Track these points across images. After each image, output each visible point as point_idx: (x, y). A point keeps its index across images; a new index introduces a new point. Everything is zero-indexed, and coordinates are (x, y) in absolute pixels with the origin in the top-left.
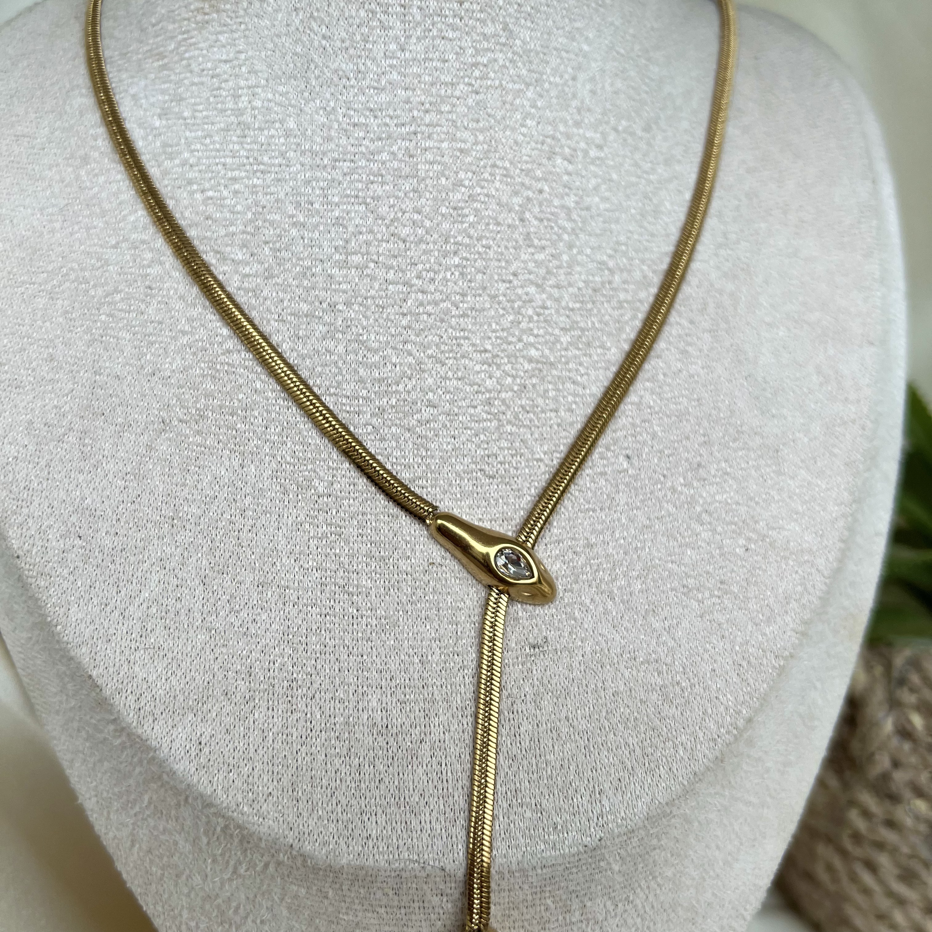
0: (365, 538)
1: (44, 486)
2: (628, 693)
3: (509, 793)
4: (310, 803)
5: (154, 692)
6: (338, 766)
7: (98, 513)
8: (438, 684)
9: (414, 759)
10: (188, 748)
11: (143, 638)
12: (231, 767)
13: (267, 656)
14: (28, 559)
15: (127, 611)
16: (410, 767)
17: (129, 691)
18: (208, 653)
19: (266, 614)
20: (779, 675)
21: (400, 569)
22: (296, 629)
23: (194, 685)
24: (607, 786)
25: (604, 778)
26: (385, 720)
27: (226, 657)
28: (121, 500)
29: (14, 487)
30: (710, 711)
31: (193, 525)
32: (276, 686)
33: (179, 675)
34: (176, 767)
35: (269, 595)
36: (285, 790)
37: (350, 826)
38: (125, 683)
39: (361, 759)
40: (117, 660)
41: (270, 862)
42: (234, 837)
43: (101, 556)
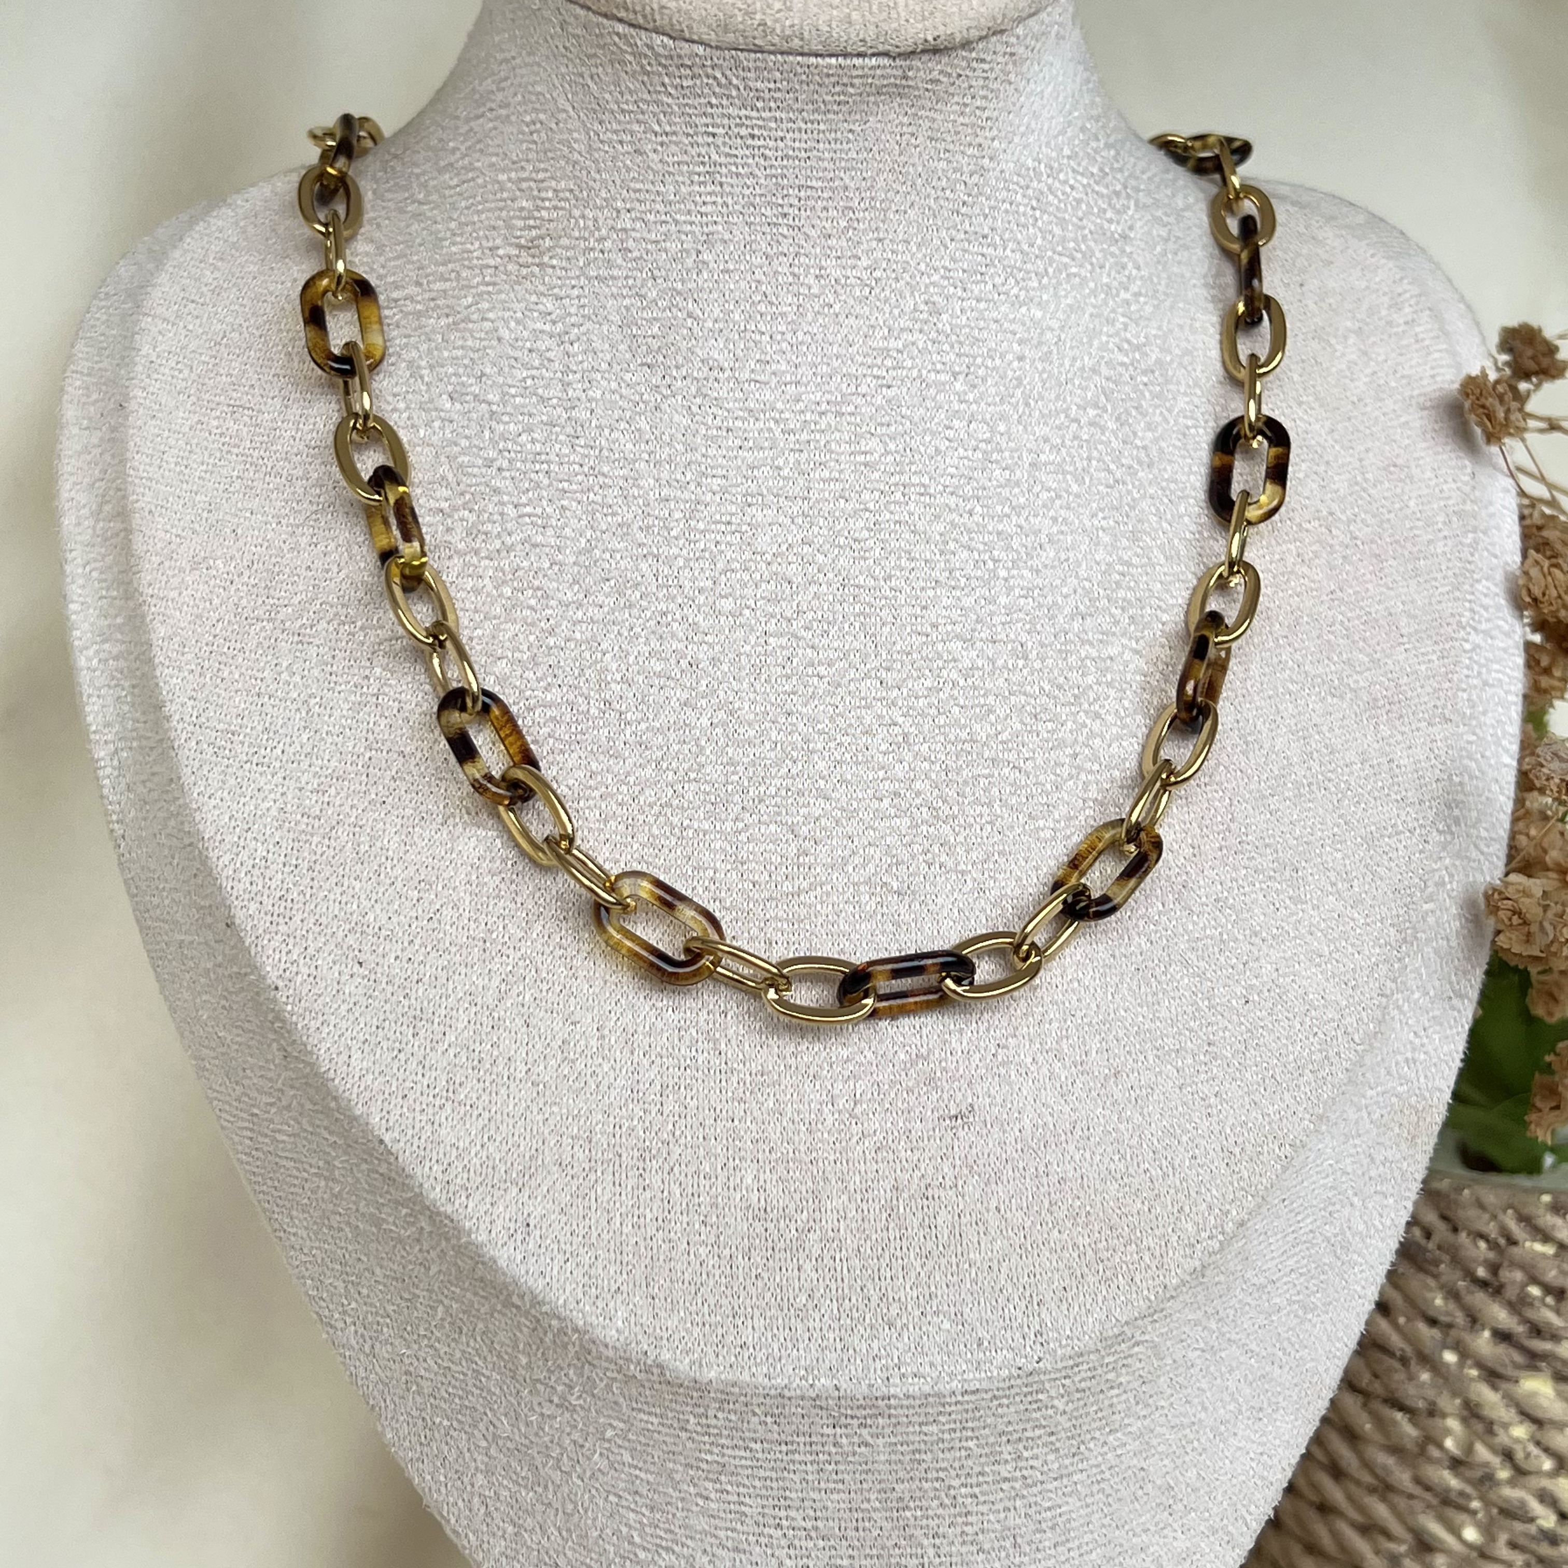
1: (308, 897)
2: (1079, 1181)
4: (669, 1301)
5: (466, 1162)
6: (703, 1256)
7: (384, 933)
9: (801, 1251)
10: (512, 1231)
11: (450, 1094)
12: (568, 1255)
13: (612, 1117)
14: (291, 992)
15: (428, 1059)
16: (795, 1261)
17: (434, 1160)
18: (535, 1113)
19: (609, 1065)
22: (647, 1086)
23: (518, 1152)
24: (1048, 1295)
25: (1045, 1285)
26: (763, 1202)
27: (558, 1118)
28: (414, 916)
29: (265, 897)
31: (511, 949)
32: (624, 1156)
33: (498, 1140)
34: (499, 1255)
35: (613, 1041)
36: (638, 1285)
37: (720, 1331)
38: (428, 1150)
39: (734, 1249)
41: (614, 1379)
42: (570, 1347)
43: (390, 989)
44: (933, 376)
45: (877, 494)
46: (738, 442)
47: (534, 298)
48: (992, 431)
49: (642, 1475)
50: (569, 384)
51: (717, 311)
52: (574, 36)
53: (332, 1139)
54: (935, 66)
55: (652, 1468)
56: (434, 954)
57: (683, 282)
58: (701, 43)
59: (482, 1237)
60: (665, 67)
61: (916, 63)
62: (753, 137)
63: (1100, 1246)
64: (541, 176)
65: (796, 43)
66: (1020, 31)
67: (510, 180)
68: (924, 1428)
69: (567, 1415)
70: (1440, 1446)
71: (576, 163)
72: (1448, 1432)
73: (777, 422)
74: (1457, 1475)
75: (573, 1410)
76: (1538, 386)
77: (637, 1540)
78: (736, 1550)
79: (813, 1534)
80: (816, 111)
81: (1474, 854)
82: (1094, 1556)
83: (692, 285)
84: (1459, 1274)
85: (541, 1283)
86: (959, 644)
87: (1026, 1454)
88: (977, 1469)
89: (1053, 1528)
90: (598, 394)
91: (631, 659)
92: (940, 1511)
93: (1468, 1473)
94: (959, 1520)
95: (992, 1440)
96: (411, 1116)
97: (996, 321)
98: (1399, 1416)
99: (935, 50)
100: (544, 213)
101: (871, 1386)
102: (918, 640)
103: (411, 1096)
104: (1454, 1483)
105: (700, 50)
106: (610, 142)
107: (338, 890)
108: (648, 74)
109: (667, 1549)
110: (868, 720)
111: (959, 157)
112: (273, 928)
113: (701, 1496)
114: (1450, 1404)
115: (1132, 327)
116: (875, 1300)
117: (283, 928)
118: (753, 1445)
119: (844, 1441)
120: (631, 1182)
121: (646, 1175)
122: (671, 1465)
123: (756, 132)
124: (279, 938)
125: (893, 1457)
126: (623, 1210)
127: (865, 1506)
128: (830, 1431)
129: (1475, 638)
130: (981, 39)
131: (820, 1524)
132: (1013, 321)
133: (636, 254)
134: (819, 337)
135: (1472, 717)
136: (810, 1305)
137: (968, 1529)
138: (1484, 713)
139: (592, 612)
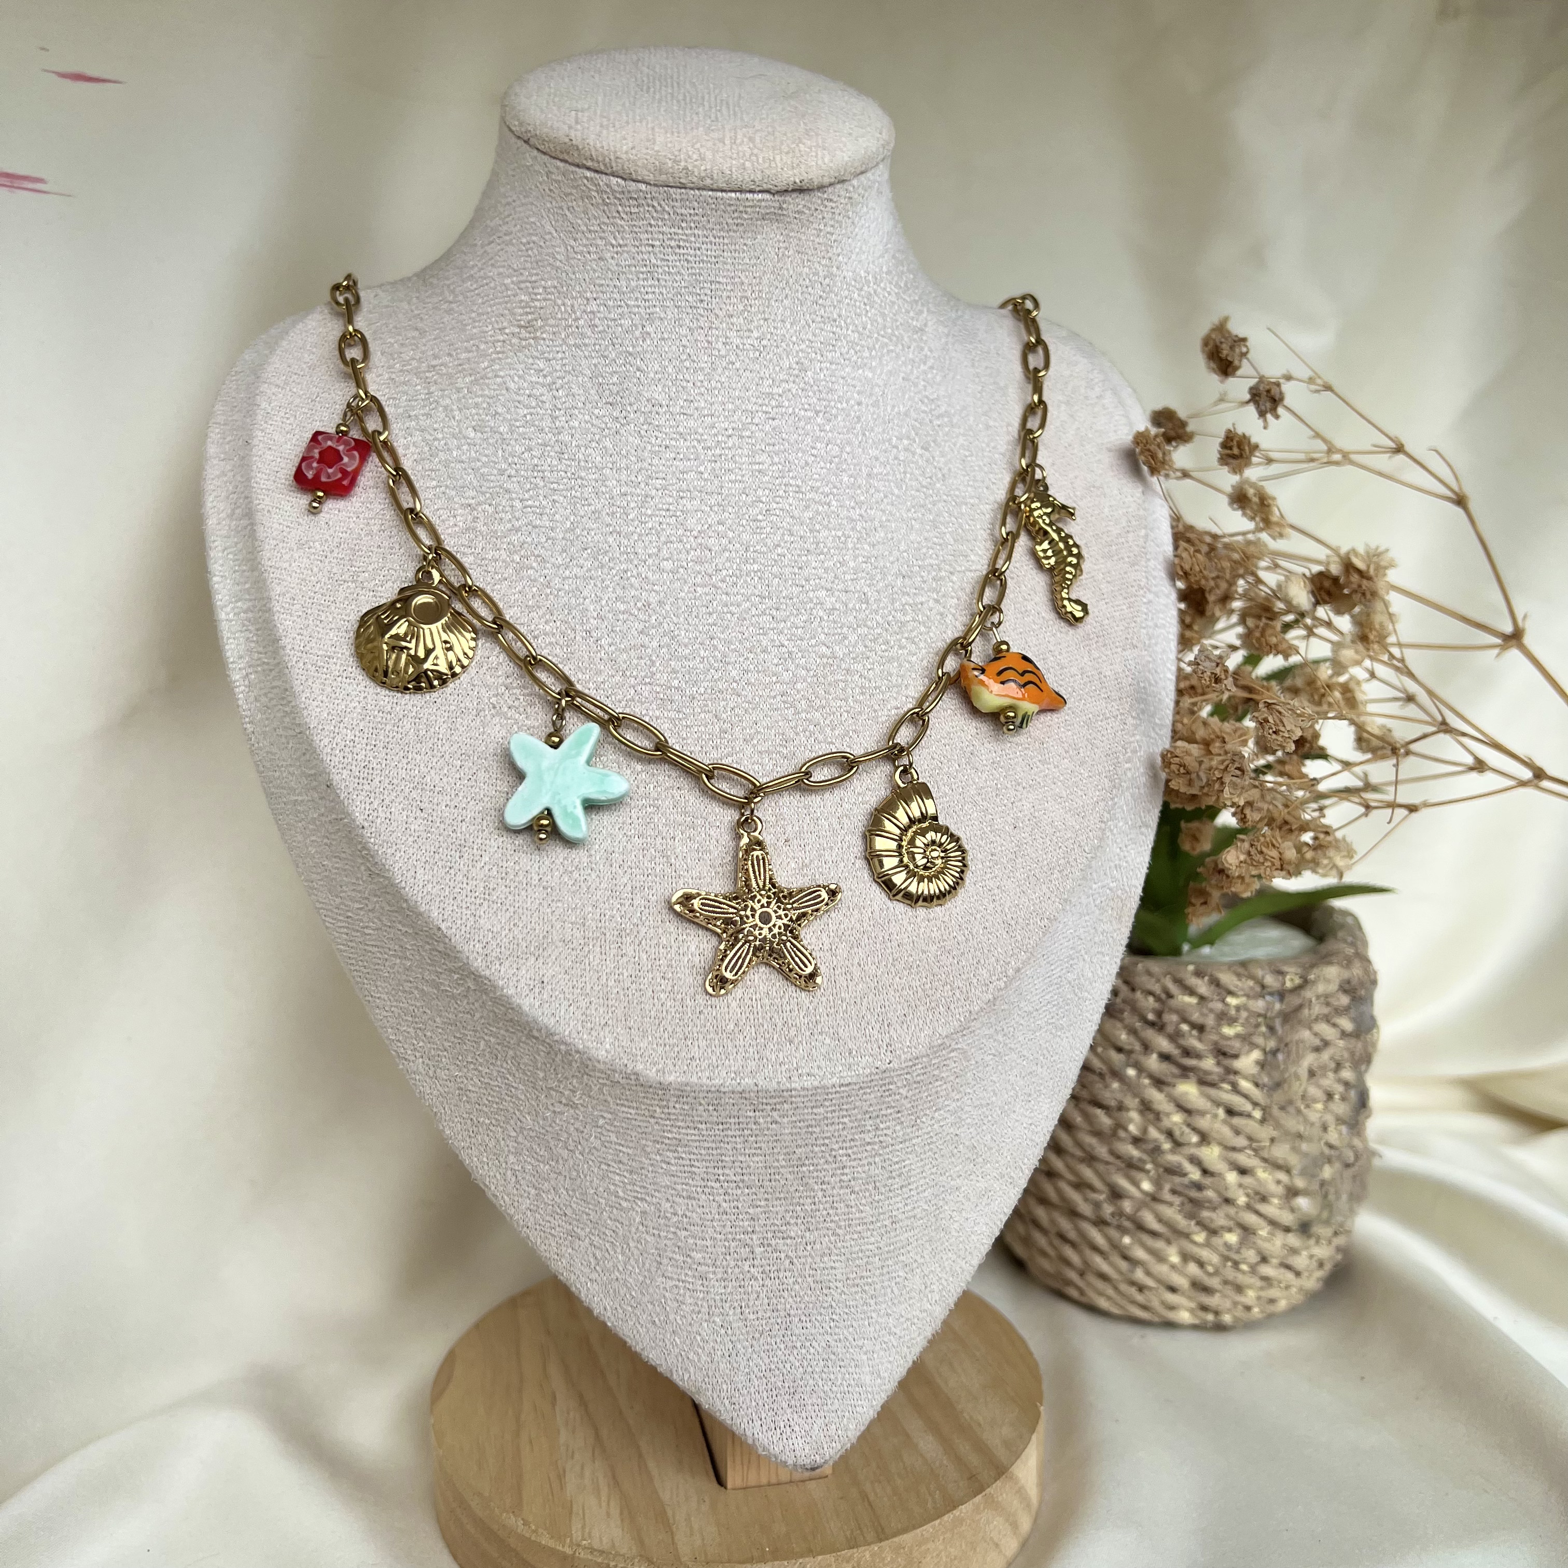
27: (562, 910)
29: (354, 766)
30: (982, 962)
34: (522, 1003)
37: (676, 1049)
38: (472, 934)
40: (464, 915)
41: (604, 1085)
42: (574, 1064)
43: (442, 826)
44: (802, 412)
45: (767, 492)
46: (673, 455)
47: (531, 361)
48: (842, 450)
49: (624, 1149)
50: (556, 417)
51: (657, 367)
52: (556, 181)
53: (404, 929)
54: (800, 201)
55: (631, 1145)
56: (472, 802)
57: (634, 347)
58: (644, 182)
59: (511, 991)
60: (620, 199)
61: (788, 198)
62: (679, 247)
63: (927, 986)
64: (534, 278)
65: (708, 182)
66: (855, 182)
67: (513, 282)
68: (815, 1110)
69: (572, 1111)
70: (1126, 1129)
71: (558, 268)
72: (1131, 1120)
73: (699, 442)
74: (1137, 1148)
75: (574, 1106)
76: (1176, 447)
77: (621, 1194)
78: (689, 1198)
79: (741, 1185)
80: (722, 230)
81: (1153, 734)
82: (926, 1194)
83: (639, 349)
84: (1136, 1018)
85: (553, 1021)
86: (824, 592)
87: (882, 1126)
88: (850, 1137)
89: (899, 1176)
90: (576, 424)
91: (604, 602)
92: (826, 1166)
93: (1144, 1146)
94: (839, 1172)
95: (859, 1117)
96: (459, 911)
97: (843, 378)
98: (1099, 1112)
99: (800, 190)
100: (537, 304)
101: (779, 1083)
102: (796, 590)
103: (459, 898)
104: (1134, 1152)
105: (643, 187)
106: (581, 253)
107: (405, 761)
108: (607, 204)
109: (642, 1199)
110: (764, 643)
111: (816, 265)
112: (360, 787)
113: (665, 1162)
114: (1132, 1102)
115: (929, 388)
116: (780, 1025)
117: (366, 787)
118: (700, 1126)
119: (761, 1120)
120: (614, 951)
121: (623, 947)
122: (644, 1142)
123: (681, 243)
124: (364, 793)
125: (794, 1131)
126: (608, 970)
127: (776, 1164)
128: (752, 1114)
129: (1150, 596)
130: (831, 184)
131: (745, 1178)
132: (853, 379)
133: (601, 328)
134: (726, 384)
135: (1149, 646)
136: (736, 1030)
137: (844, 1178)
138: (1156, 644)
139: (576, 570)
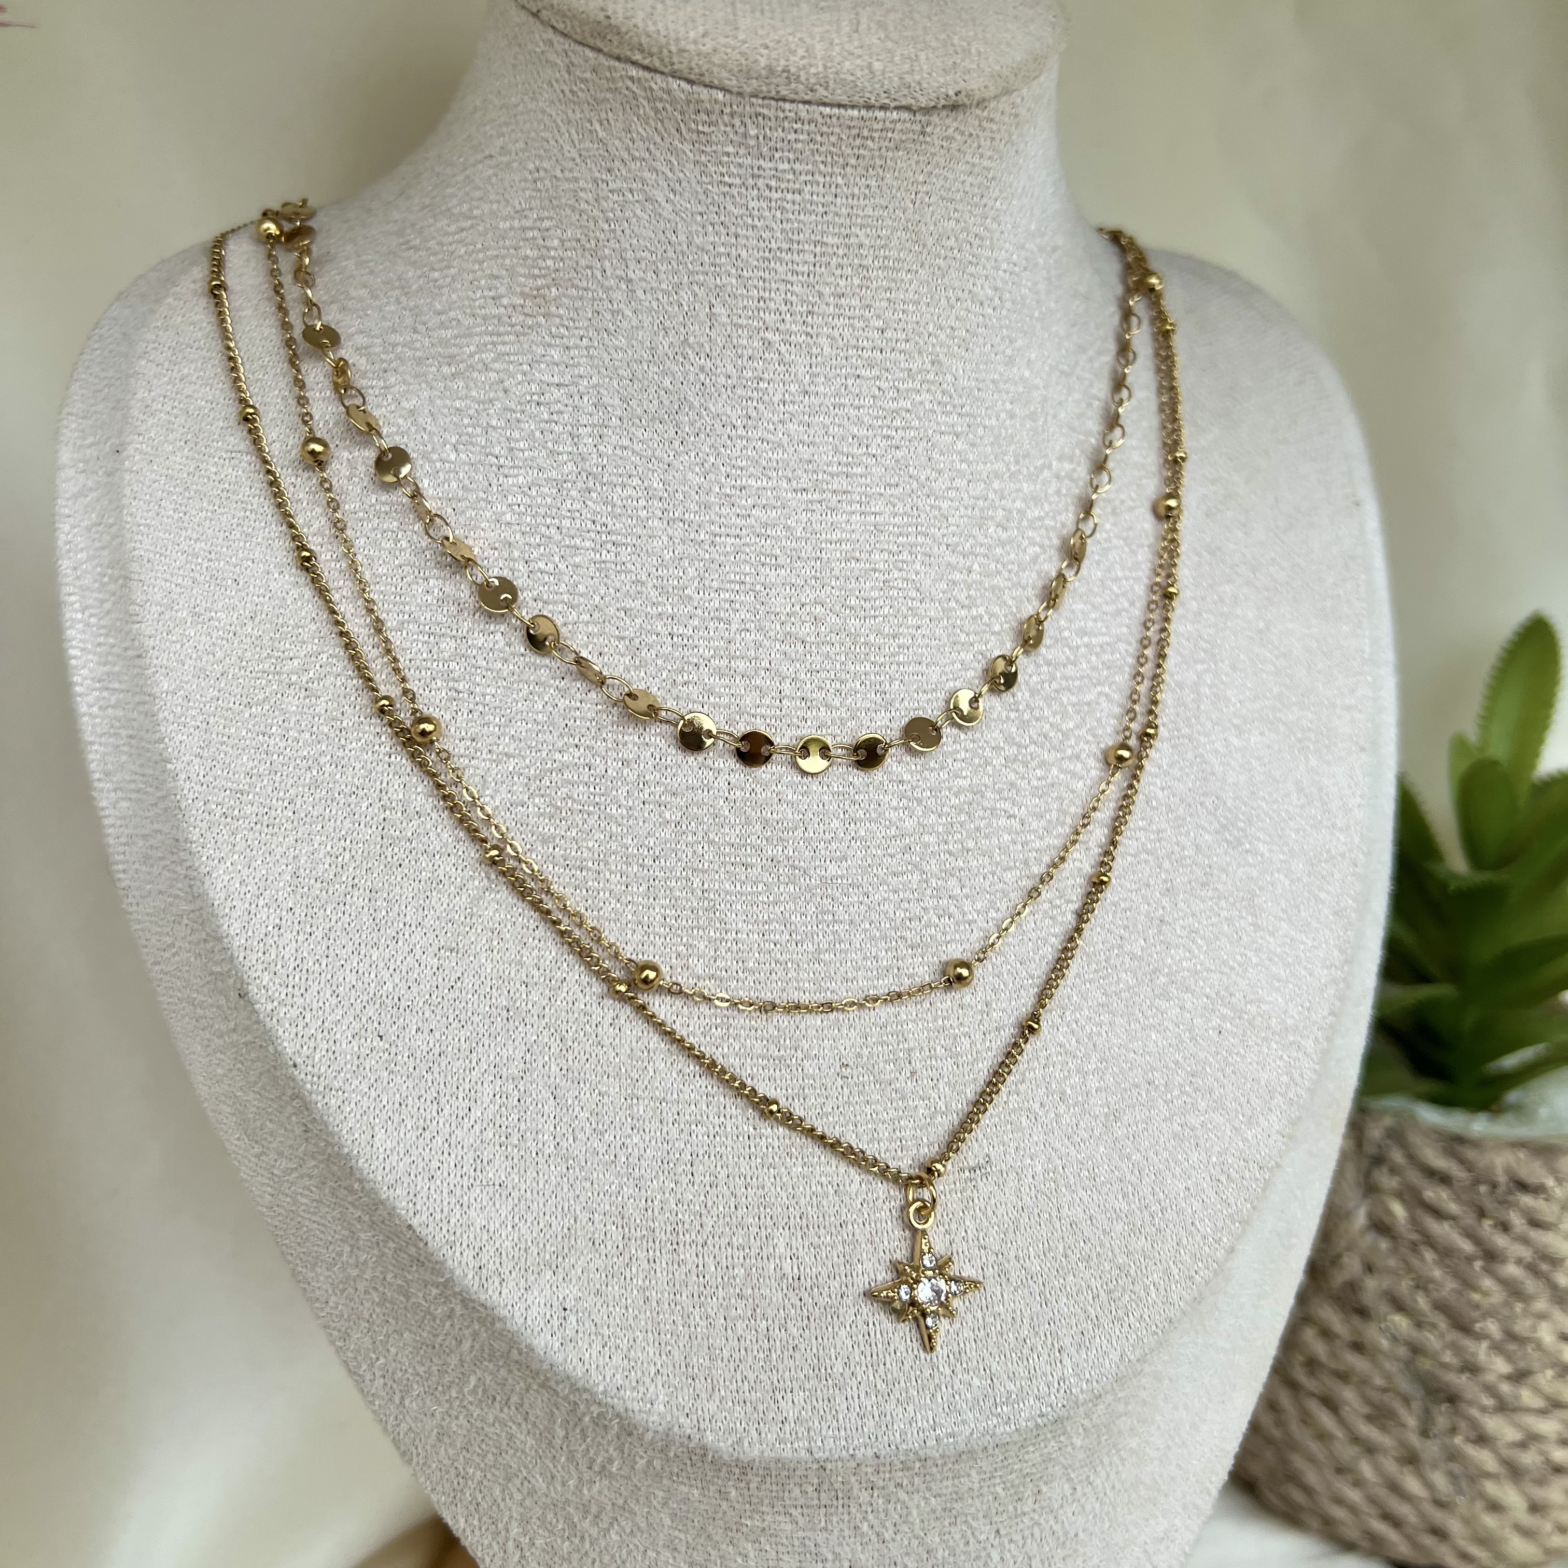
0: (759, 1032)
1: (324, 966)
2: (1089, 1222)
3: (951, 1356)
4: (709, 1381)
5: (497, 1245)
6: (740, 1332)
7: (404, 1004)
8: (861, 1221)
9: (835, 1318)
10: (548, 1316)
11: (479, 1173)
12: (606, 1339)
13: (643, 1191)
14: (310, 1068)
15: (454, 1137)
16: (830, 1329)
17: (465, 1245)
18: (566, 1190)
19: (639, 1136)
20: (1264, 1190)
21: (805, 1071)
22: (677, 1156)
23: (551, 1232)
24: (1067, 1341)
25: (1064, 1331)
26: (796, 1270)
27: (590, 1194)
28: (434, 985)
29: (279, 966)
30: (1185, 1241)
31: (536, 1017)
32: (657, 1231)
33: (529, 1220)
34: (536, 1342)
35: (641, 1112)
36: (677, 1366)
37: (761, 1408)
38: (458, 1234)
39: (770, 1321)
40: (445, 1203)
42: (610, 1428)
43: (411, 1063)
46: (751, 501)
50: (579, 438)
52: (582, 80)
53: (357, 1213)
54: (952, 123)
58: (721, 89)
60: (682, 112)
65: (820, 93)
71: (582, 212)
85: (580, 1369)
90: (609, 449)
96: (439, 1198)
99: (954, 106)
101: (908, 1450)
103: (438, 1177)
105: (720, 96)
106: (620, 191)
107: (355, 959)
108: (662, 119)
117: (298, 1000)
120: (667, 1257)
121: (680, 1250)
122: (711, 1528)
124: (295, 1010)
126: (659, 1288)
130: (995, 97)
